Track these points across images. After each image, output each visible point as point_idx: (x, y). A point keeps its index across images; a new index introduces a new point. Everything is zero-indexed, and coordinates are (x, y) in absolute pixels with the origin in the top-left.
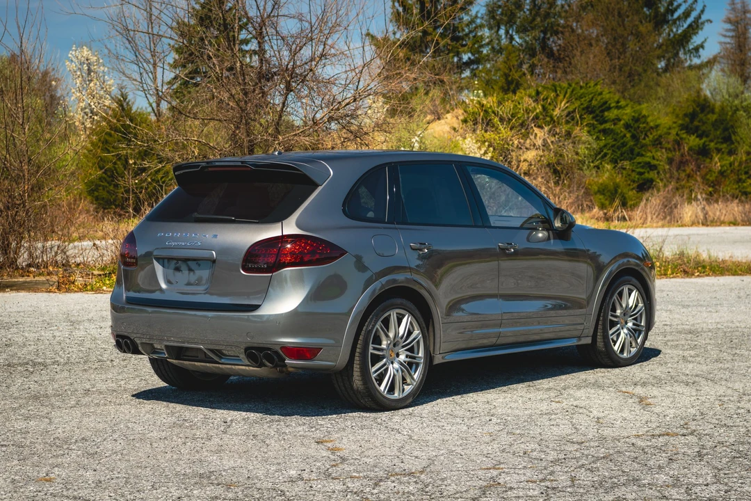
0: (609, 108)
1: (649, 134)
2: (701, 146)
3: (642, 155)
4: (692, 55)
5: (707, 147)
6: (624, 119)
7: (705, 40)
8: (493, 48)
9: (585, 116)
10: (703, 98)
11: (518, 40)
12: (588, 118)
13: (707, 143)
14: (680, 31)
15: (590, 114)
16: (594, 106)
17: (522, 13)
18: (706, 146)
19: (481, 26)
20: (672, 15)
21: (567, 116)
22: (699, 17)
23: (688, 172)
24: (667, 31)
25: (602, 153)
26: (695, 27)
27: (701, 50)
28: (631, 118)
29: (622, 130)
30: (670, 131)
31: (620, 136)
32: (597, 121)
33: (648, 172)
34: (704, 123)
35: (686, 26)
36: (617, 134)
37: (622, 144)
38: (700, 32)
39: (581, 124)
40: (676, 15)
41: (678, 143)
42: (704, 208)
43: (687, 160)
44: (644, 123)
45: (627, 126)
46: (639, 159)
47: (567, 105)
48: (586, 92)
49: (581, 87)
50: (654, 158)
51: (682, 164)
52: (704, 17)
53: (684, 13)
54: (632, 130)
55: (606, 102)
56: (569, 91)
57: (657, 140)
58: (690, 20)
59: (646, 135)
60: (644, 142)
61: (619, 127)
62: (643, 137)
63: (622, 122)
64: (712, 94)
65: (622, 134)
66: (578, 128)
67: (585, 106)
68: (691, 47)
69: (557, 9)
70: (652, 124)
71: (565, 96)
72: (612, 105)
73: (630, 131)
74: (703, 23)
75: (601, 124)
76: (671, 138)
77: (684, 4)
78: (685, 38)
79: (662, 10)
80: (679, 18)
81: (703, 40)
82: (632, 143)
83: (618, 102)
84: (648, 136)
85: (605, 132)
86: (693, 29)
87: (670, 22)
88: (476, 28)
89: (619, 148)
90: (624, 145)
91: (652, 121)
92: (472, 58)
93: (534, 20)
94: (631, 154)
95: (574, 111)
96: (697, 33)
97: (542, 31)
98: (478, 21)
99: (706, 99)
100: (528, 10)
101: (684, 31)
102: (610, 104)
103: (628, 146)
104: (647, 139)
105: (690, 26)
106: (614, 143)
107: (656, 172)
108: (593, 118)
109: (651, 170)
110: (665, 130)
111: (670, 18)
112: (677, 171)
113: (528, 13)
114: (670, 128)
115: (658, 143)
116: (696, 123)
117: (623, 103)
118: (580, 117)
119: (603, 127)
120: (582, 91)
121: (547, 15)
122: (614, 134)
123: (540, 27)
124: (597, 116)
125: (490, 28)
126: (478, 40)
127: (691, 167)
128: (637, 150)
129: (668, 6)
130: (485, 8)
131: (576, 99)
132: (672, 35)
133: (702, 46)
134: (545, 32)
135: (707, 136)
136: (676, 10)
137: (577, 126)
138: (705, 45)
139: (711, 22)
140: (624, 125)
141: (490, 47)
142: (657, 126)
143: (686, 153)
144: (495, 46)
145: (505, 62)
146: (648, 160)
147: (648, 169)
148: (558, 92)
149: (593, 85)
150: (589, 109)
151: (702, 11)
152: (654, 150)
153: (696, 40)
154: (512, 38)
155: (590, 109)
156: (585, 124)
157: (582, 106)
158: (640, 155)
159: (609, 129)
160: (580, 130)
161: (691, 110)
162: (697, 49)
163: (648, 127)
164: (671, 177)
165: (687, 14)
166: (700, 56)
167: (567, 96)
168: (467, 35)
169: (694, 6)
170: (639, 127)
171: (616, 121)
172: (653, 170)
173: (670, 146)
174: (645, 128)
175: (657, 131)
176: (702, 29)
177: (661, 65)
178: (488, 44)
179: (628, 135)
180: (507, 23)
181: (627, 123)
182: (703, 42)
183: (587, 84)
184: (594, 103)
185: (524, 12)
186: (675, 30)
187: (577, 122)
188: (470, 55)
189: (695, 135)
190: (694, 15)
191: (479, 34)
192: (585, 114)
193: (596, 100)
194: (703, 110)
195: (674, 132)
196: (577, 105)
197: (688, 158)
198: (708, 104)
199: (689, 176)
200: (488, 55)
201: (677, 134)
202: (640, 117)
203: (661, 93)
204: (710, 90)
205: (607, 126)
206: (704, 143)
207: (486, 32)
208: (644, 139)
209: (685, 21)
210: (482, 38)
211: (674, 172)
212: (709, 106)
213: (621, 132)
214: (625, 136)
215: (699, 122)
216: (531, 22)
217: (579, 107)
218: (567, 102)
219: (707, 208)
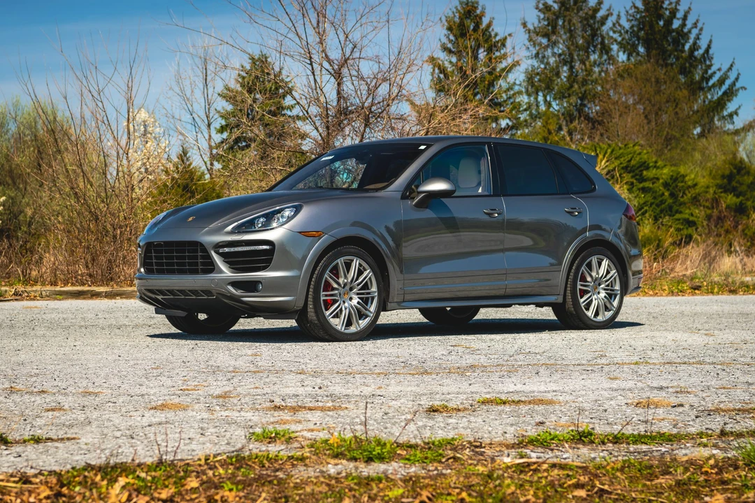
0: (647, 168)
1: (687, 192)
2: (738, 204)
3: (681, 212)
4: (726, 122)
5: (743, 206)
6: (662, 178)
7: (740, 107)
8: (531, 113)
9: (624, 175)
10: (739, 159)
11: (555, 106)
12: (627, 177)
13: (743, 202)
14: (716, 98)
15: (629, 172)
16: (633, 166)
17: (559, 80)
18: (743, 204)
19: (520, 93)
20: (707, 83)
21: (607, 174)
22: (734, 84)
23: (726, 228)
24: (702, 97)
25: (643, 210)
26: (730, 94)
27: (735, 117)
28: (669, 177)
29: (661, 188)
30: (708, 190)
31: (658, 194)
32: (636, 179)
33: (687, 229)
34: (741, 184)
35: (720, 93)
36: (656, 192)
37: (661, 201)
38: (734, 98)
39: (621, 182)
40: (711, 83)
41: (716, 201)
42: (742, 259)
43: (725, 216)
44: (682, 182)
45: (666, 185)
46: (678, 216)
47: (607, 164)
48: (625, 152)
49: (620, 148)
50: (692, 215)
51: (720, 219)
52: (738, 85)
53: (718, 81)
54: (671, 188)
55: (645, 162)
56: (609, 151)
57: (695, 198)
58: (724, 88)
59: (684, 193)
60: (682, 200)
61: (659, 186)
62: (681, 195)
63: (661, 181)
64: (748, 156)
65: (661, 192)
66: (618, 186)
67: (625, 165)
68: (725, 113)
69: (594, 76)
70: (690, 183)
71: (604, 156)
72: (651, 165)
73: (668, 190)
74: (738, 90)
75: (641, 183)
76: (709, 196)
77: (718, 72)
78: (720, 104)
79: (697, 78)
80: (714, 86)
81: (737, 106)
82: (671, 201)
83: (656, 162)
84: (686, 195)
85: (644, 190)
86: (728, 97)
87: (706, 89)
88: (514, 94)
89: (658, 206)
90: (662, 202)
91: (689, 180)
92: (510, 124)
93: (572, 86)
94: (670, 211)
95: (614, 169)
96: (732, 100)
97: (579, 98)
98: (517, 88)
99: (742, 161)
100: (565, 77)
101: (718, 98)
102: (648, 164)
103: (667, 203)
104: (685, 197)
105: (725, 93)
106: (653, 201)
107: (694, 228)
108: (632, 177)
109: (689, 226)
110: (703, 189)
111: (705, 85)
112: (716, 226)
113: (565, 80)
114: (708, 187)
115: (695, 200)
116: (734, 184)
117: (660, 163)
118: (620, 175)
119: (641, 185)
120: (621, 151)
121: (584, 82)
122: (653, 192)
123: (577, 94)
124: (636, 175)
125: (529, 95)
126: (516, 107)
127: (728, 224)
128: (675, 208)
129: (703, 74)
130: (524, 75)
131: (616, 158)
132: (707, 103)
133: (736, 113)
134: (582, 99)
135: (744, 196)
136: (711, 77)
137: (617, 183)
138: (739, 112)
139: (745, 89)
140: (663, 183)
141: (528, 112)
142: (696, 185)
143: (724, 210)
144: (534, 112)
145: (544, 126)
146: (687, 216)
147: (687, 226)
148: (598, 152)
149: (632, 145)
150: (627, 169)
151: (737, 79)
152: (692, 208)
153: (731, 107)
154: (549, 105)
155: (629, 169)
156: (625, 182)
157: (622, 166)
158: (677, 212)
159: (648, 187)
160: (620, 188)
161: (727, 172)
162: (731, 116)
163: (686, 186)
164: (709, 232)
165: (721, 82)
166: (734, 123)
167: (607, 156)
168: (505, 101)
169: (728, 74)
170: (677, 186)
171: (655, 180)
172: (691, 227)
173: (707, 204)
174: (683, 186)
175: (695, 190)
176: (736, 95)
177: (698, 130)
178: (526, 110)
179: (667, 194)
180: (545, 89)
181: (666, 182)
182: (737, 109)
183: (626, 145)
184: (633, 162)
185: (561, 79)
186: (709, 97)
187: (618, 180)
188: (508, 121)
189: (732, 194)
190: (728, 83)
191: (517, 100)
192: (624, 173)
193: (635, 160)
194: (739, 172)
195: (711, 191)
196: (616, 164)
197: (725, 214)
198: (743, 166)
199: (727, 232)
200: (526, 121)
201: (715, 192)
202: (679, 176)
203: (698, 156)
204: (746, 153)
205: (647, 184)
206: (741, 202)
207: (524, 99)
208: (682, 197)
209: (720, 89)
210: (520, 104)
211: (713, 228)
212: (745, 167)
213: (660, 190)
214: (663, 194)
215: (736, 182)
216: (569, 89)
217: (618, 166)
218: (607, 161)
219: (746, 259)
